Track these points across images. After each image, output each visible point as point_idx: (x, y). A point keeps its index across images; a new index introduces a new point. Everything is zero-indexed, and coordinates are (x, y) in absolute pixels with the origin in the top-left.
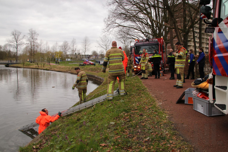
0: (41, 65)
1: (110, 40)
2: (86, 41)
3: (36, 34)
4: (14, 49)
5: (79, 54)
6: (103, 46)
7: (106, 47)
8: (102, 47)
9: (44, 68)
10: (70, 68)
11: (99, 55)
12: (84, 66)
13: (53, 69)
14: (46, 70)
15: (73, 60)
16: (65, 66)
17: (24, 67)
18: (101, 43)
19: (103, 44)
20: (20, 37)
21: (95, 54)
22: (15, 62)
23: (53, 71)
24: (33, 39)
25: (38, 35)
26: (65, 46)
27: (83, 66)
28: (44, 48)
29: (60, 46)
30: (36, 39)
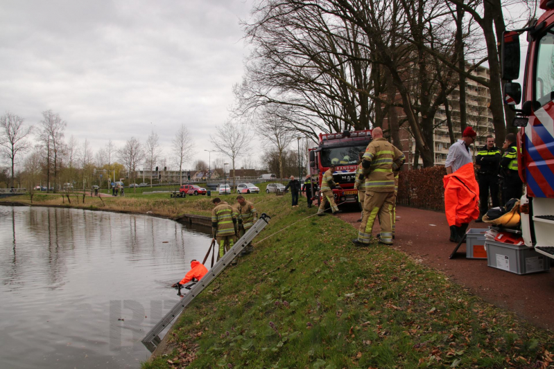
0: (75, 198)
1: (242, 135)
2: (182, 138)
3: (61, 122)
4: (6, 160)
5: (166, 168)
6: (224, 149)
7: (234, 152)
8: (222, 151)
9: (85, 205)
10: (151, 204)
11: (214, 171)
12: (183, 199)
13: (107, 207)
14: (91, 209)
15: (151, 185)
16: (136, 199)
17: (33, 204)
18: (220, 140)
19: (225, 143)
20: (21, 132)
21: (201, 167)
22: (7, 191)
23: (107, 210)
24: (52, 134)
25: (66, 125)
26: (132, 151)
27: (181, 197)
28: (77, 157)
29: (120, 151)
30: (62, 135)
